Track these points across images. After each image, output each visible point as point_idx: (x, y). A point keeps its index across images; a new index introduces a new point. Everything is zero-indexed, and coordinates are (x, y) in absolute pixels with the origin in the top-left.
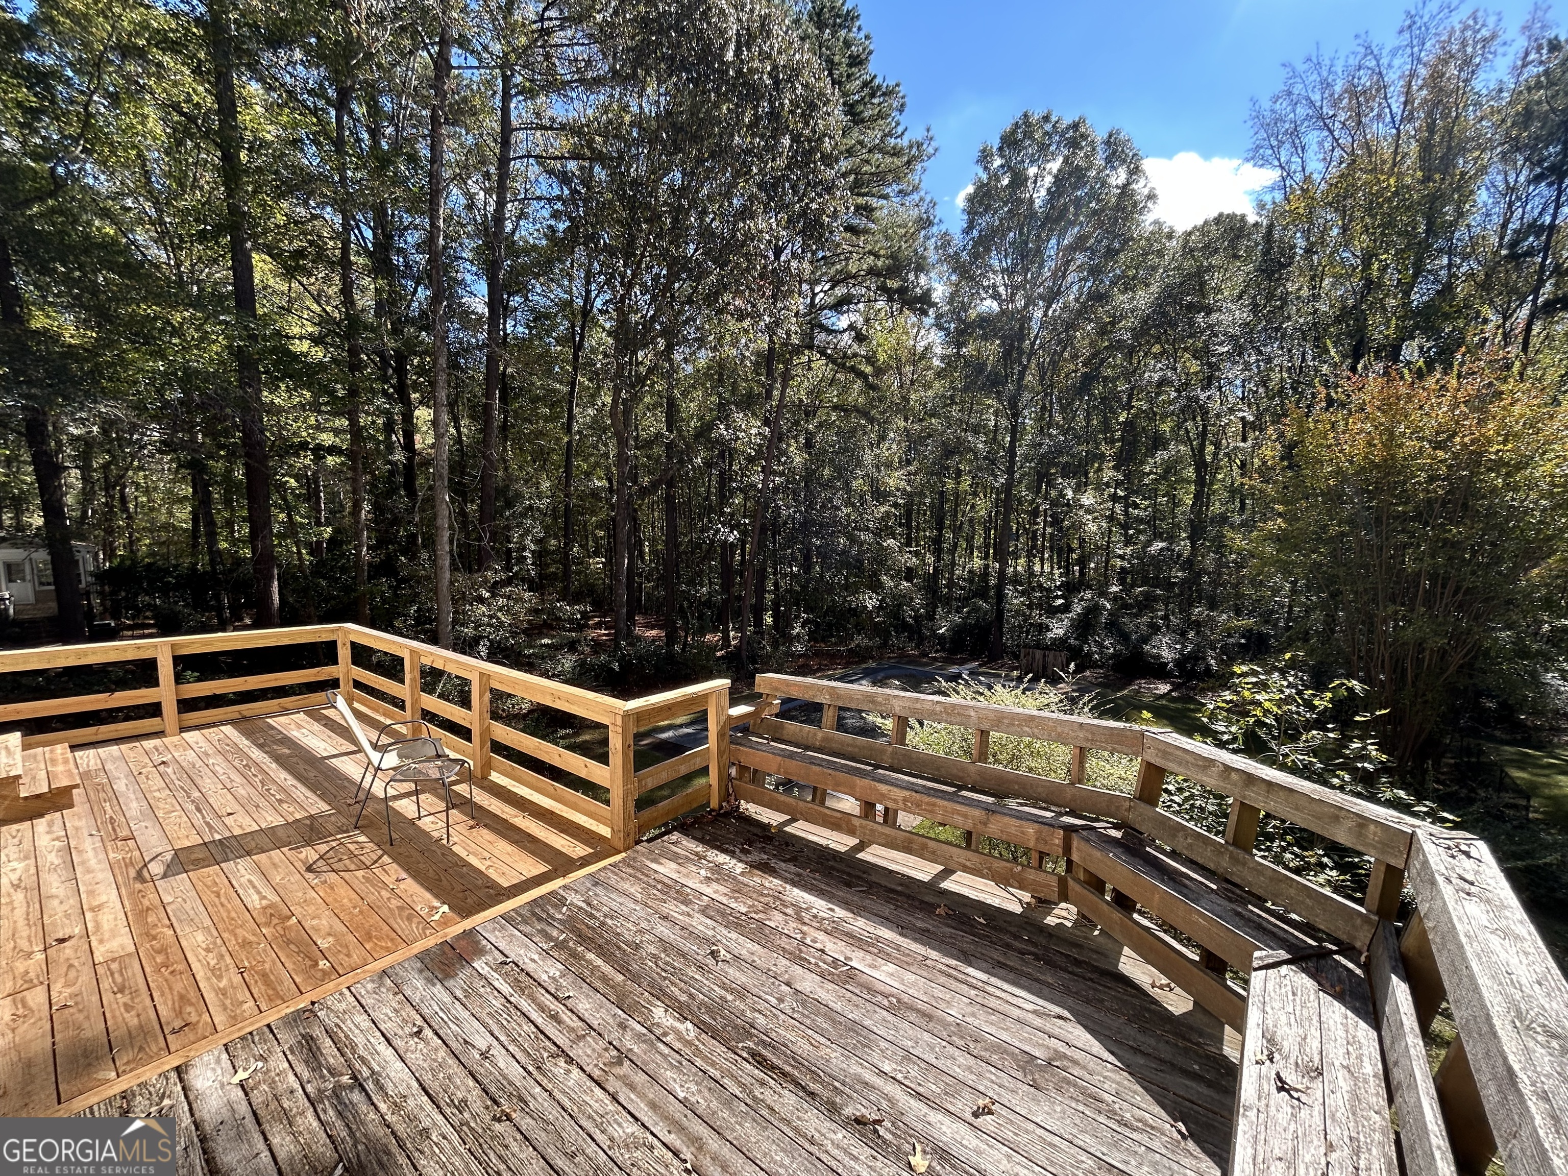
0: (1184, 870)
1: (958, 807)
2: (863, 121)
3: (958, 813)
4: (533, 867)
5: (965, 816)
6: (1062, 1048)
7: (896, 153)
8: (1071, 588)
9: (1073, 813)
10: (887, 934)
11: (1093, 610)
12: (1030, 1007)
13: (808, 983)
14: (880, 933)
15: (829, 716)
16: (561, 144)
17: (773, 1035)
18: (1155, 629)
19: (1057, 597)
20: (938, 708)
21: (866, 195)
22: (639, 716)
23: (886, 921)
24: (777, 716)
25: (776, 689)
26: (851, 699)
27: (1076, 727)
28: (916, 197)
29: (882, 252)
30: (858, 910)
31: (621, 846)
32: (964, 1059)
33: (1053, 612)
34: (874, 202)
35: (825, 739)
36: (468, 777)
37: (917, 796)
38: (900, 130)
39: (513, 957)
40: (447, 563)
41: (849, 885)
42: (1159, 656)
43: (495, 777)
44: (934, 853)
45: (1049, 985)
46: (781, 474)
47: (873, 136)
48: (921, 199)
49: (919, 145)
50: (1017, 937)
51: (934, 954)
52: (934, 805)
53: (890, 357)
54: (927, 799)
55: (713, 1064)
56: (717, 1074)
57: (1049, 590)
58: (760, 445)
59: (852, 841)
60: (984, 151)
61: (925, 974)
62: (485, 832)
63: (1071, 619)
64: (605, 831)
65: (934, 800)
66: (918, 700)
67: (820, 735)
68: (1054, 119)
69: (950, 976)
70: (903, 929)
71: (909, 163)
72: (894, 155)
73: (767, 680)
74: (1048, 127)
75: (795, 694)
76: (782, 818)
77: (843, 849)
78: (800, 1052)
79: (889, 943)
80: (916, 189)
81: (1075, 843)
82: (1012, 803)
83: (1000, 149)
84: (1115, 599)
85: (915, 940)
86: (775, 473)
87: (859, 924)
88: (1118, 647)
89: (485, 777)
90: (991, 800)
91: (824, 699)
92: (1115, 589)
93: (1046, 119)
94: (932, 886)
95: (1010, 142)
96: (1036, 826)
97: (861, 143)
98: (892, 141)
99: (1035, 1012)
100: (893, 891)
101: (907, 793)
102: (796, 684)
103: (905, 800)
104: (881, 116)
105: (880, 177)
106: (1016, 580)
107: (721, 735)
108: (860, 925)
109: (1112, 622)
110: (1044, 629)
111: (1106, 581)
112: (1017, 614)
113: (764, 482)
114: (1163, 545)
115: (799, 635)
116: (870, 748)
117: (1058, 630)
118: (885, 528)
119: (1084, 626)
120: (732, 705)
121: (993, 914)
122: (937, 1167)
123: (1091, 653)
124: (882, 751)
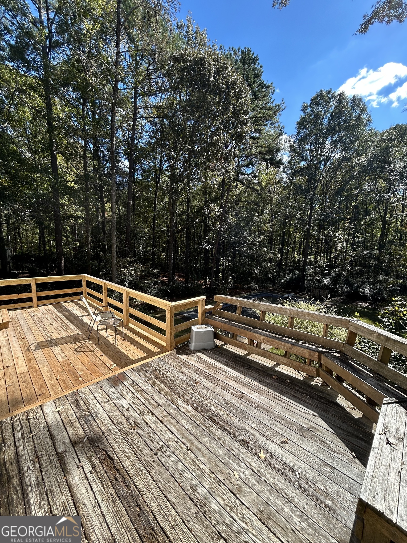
1: (282, 343)
2: (258, 98)
3: (282, 345)
4: (142, 354)
5: (284, 346)
6: (313, 425)
7: (270, 109)
8: (331, 267)
9: (322, 347)
10: (255, 383)
11: (339, 276)
12: (303, 410)
13: (228, 397)
14: (253, 383)
15: (239, 310)
16: (153, 112)
17: (216, 412)
18: (363, 283)
19: (326, 270)
20: (276, 309)
21: (259, 125)
22: (175, 307)
23: (256, 379)
24: (221, 309)
25: (221, 300)
26: (246, 304)
27: (325, 317)
28: (277, 125)
29: (264, 146)
30: (246, 375)
31: (169, 349)
32: (279, 425)
33: (324, 275)
34: (262, 128)
35: (238, 318)
36: (122, 325)
37: (268, 338)
38: (272, 100)
39: (135, 381)
40: (115, 254)
41: (243, 366)
42: (364, 293)
43: (130, 325)
44: (273, 358)
45: (310, 404)
46: (226, 225)
47: (262, 103)
48: (279, 125)
49: (279, 106)
50: (301, 388)
51: (271, 391)
52: (274, 341)
53: (267, 183)
54: (271, 339)
55: (197, 419)
56: (198, 423)
57: (322, 267)
58: (219, 215)
59: (246, 352)
60: (304, 105)
61: (267, 397)
62: (127, 342)
63: (331, 278)
64: (164, 344)
65: (273, 340)
66: (269, 306)
67: (236, 316)
68: (332, 92)
69: (276, 398)
70: (261, 382)
71: (275, 112)
72: (270, 110)
73: (219, 297)
74: (330, 96)
75: (228, 302)
76: (222, 343)
77: (242, 355)
78: (225, 418)
79: (256, 386)
80: (277, 122)
81: (323, 357)
82: (301, 343)
83: (310, 104)
84: (348, 271)
85: (265, 386)
86: (223, 225)
88: (348, 289)
89: (127, 325)
90: (293, 341)
91: (237, 304)
92: (348, 268)
93: (329, 92)
94: (272, 369)
95: (315, 101)
96: (309, 351)
97: (257, 106)
98: (269, 105)
99: (305, 413)
100: (258, 369)
101: (264, 337)
102: (227, 299)
103: (264, 339)
104: (265, 96)
105: (264, 118)
106: (310, 264)
107: (202, 315)
108: (247, 380)
109: (346, 280)
110: (320, 282)
111: (345, 265)
112: (310, 276)
113: (220, 228)
114: (367, 252)
115: (231, 281)
116: (253, 321)
117: (325, 282)
118: (262, 244)
119: (336, 281)
120: (206, 305)
121: (293, 380)
122: (267, 457)
123: (338, 291)
124: (257, 323)
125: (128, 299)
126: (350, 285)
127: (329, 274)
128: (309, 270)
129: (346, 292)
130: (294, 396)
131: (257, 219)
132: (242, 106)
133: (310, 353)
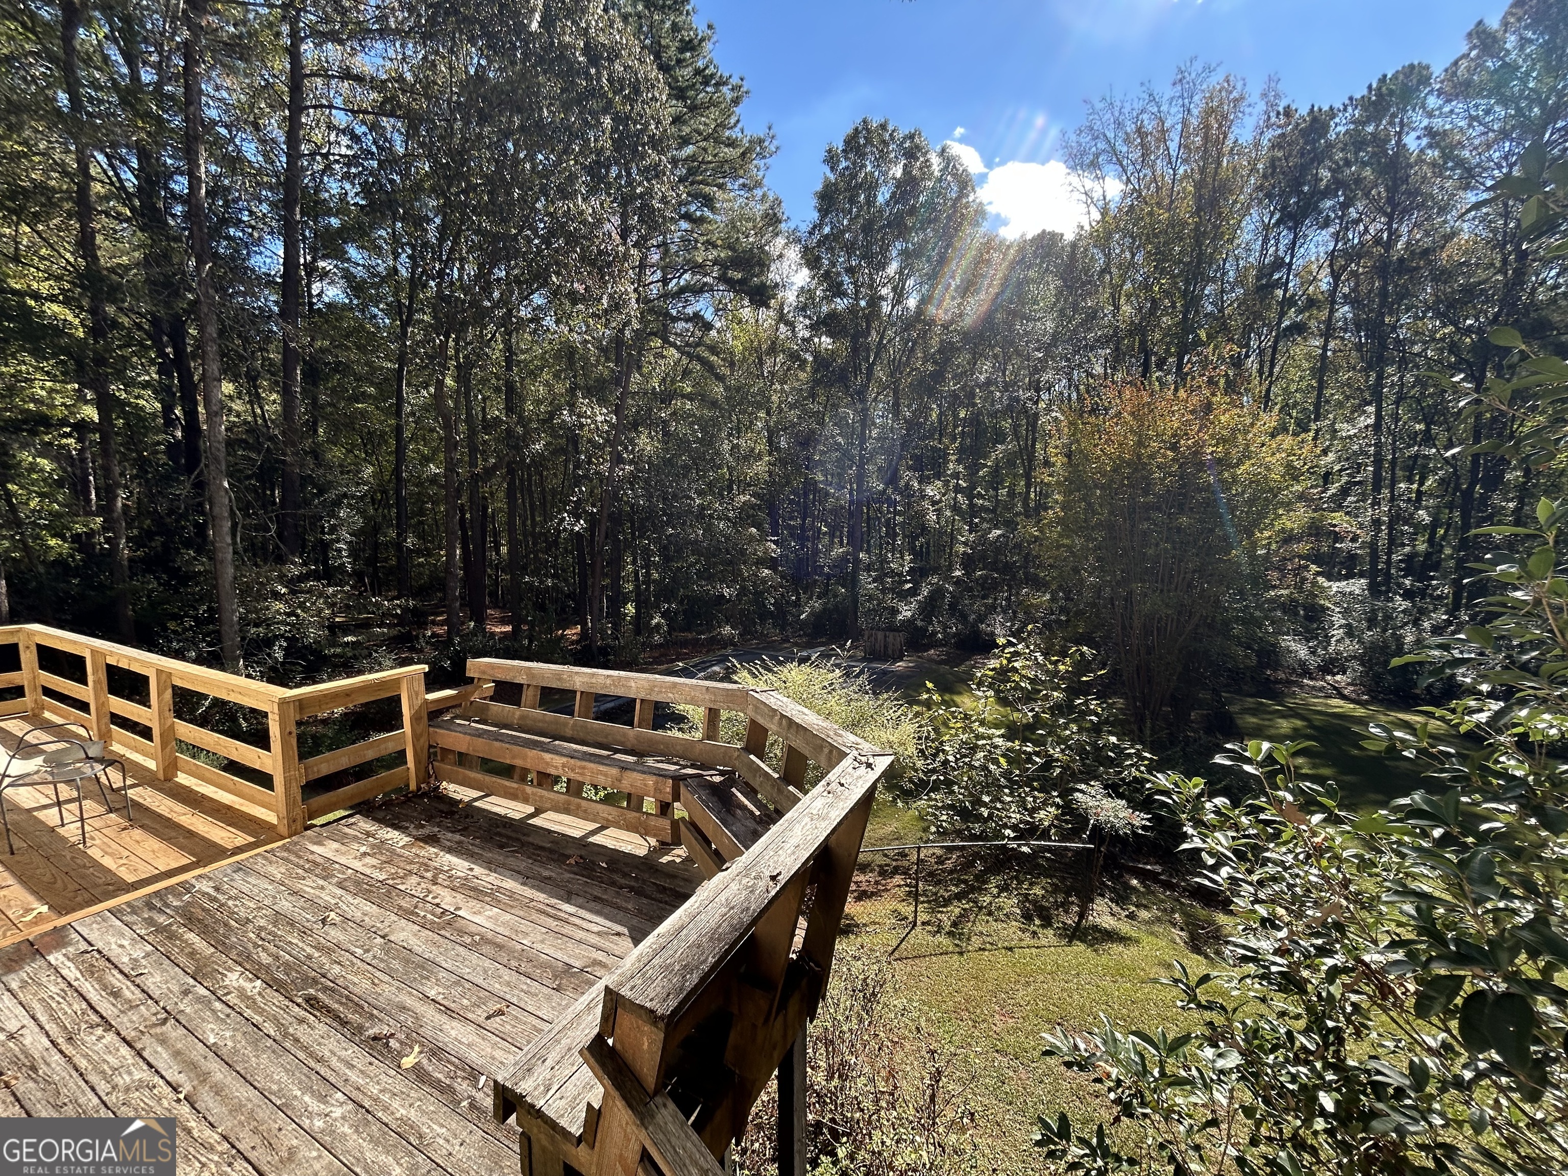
0: (746, 802)
1: (602, 768)
2: (695, 108)
3: (601, 772)
4: (172, 858)
5: (606, 775)
6: (600, 956)
7: (732, 143)
8: (919, 573)
9: (693, 766)
10: (510, 884)
11: (937, 594)
12: (596, 929)
13: (405, 933)
14: (504, 885)
15: (528, 696)
17: (340, 981)
18: (992, 609)
19: (907, 581)
20: (608, 682)
21: (701, 182)
22: (301, 703)
23: (517, 873)
24: (492, 699)
25: (484, 673)
28: (758, 192)
29: (719, 242)
30: (490, 865)
31: (283, 830)
32: (507, 975)
33: (904, 596)
34: (719, 194)
35: (522, 717)
36: (146, 778)
37: (572, 761)
38: (732, 121)
39: (100, 945)
40: (230, 556)
41: (501, 847)
42: (992, 634)
43: (182, 778)
44: (585, 811)
45: (626, 910)
46: (631, 462)
48: (764, 195)
49: (761, 141)
50: (626, 875)
51: (541, 896)
52: (584, 768)
54: (579, 763)
55: (260, 1012)
56: (257, 1019)
57: (899, 574)
58: (607, 433)
59: (531, 810)
60: (830, 151)
61: (521, 913)
62: (137, 833)
63: (919, 602)
64: (271, 817)
65: (584, 763)
66: (593, 675)
67: (518, 713)
68: (890, 128)
69: (548, 915)
70: (526, 878)
71: (743, 154)
72: (728, 145)
73: (476, 666)
74: (885, 135)
75: (501, 677)
76: (476, 794)
77: (517, 816)
78: (356, 990)
79: (506, 891)
80: (758, 184)
81: (682, 790)
82: (650, 762)
83: (845, 151)
84: (958, 582)
85: (533, 887)
87: (489, 879)
88: (960, 627)
89: (168, 779)
90: (631, 759)
91: (521, 679)
92: (958, 573)
93: (883, 127)
95: (853, 144)
96: (658, 778)
98: (727, 133)
99: (599, 934)
100: (542, 848)
101: (564, 760)
102: (499, 667)
103: (564, 766)
106: (869, 567)
107: (415, 719)
108: (486, 877)
109: (953, 606)
110: (895, 611)
111: (950, 568)
112: (871, 598)
113: (611, 470)
114: (999, 532)
115: (658, 625)
116: (556, 722)
117: (906, 612)
118: (746, 516)
119: (929, 608)
120: (429, 690)
121: (618, 859)
122: (425, 1062)
123: (934, 633)
124: (565, 724)
125: (168, 694)
126: (964, 617)
127: (914, 592)
128: (867, 583)
129: (955, 635)
130: (596, 899)
131: (726, 447)
132: (646, 125)
133: (656, 783)
